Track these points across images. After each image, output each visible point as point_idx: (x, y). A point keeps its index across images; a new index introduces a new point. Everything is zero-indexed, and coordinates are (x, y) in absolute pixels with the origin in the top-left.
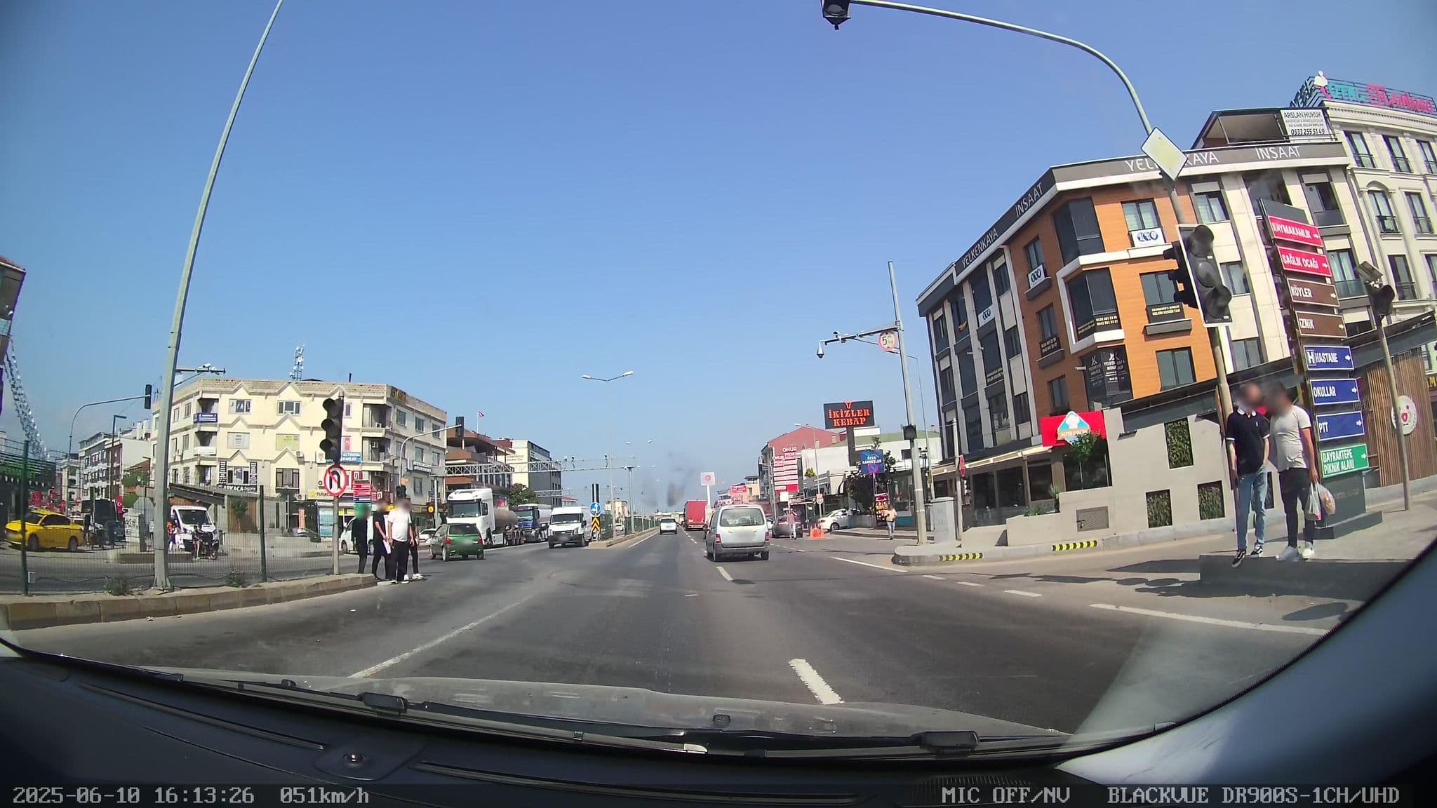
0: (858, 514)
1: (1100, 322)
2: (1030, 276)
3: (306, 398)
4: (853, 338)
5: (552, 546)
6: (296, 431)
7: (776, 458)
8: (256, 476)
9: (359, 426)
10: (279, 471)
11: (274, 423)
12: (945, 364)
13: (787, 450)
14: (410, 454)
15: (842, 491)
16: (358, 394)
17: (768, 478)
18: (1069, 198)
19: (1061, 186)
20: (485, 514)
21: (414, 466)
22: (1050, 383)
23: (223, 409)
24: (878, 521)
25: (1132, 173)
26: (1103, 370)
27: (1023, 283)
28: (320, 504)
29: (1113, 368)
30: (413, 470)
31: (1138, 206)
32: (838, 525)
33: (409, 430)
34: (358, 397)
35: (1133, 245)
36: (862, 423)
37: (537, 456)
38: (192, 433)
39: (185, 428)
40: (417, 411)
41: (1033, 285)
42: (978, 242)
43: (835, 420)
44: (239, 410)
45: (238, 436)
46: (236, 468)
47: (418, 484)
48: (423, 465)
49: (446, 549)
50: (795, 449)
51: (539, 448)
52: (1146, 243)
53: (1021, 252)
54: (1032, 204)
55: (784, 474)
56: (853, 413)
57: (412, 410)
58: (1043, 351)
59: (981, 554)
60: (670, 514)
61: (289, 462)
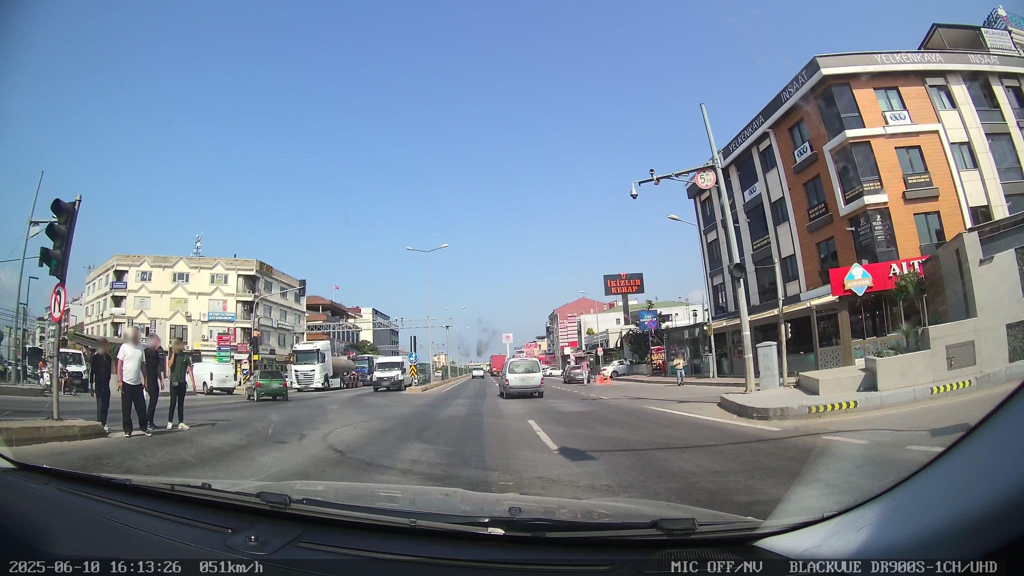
0: (634, 364)
1: (867, 187)
2: (796, 152)
3: (194, 270)
4: (669, 177)
5: (376, 390)
6: (186, 296)
7: (561, 321)
8: (155, 331)
9: (234, 292)
10: (172, 327)
11: (169, 290)
12: (712, 236)
13: (569, 315)
14: (276, 315)
15: (619, 346)
16: (234, 267)
17: (553, 337)
18: (831, 82)
19: (825, 71)
20: (323, 361)
21: (278, 324)
22: (818, 244)
23: (131, 280)
24: (654, 370)
25: (880, 64)
26: (872, 229)
27: (788, 158)
28: (202, 353)
29: (880, 228)
30: (278, 327)
31: (886, 92)
32: (617, 373)
33: (275, 296)
34: (234, 269)
35: (887, 123)
36: (634, 291)
37: (380, 320)
38: (109, 297)
39: (105, 293)
40: (282, 282)
41: (799, 160)
42: (745, 129)
43: (613, 288)
44: (143, 279)
45: (141, 299)
46: (140, 324)
47: (282, 339)
48: (286, 324)
49: (257, 391)
50: (575, 314)
51: (382, 314)
52: (897, 122)
53: (787, 134)
54: (797, 89)
55: (566, 333)
56: (627, 282)
57: (278, 280)
58: (811, 217)
59: (856, 403)
60: (480, 364)
61: (180, 320)
